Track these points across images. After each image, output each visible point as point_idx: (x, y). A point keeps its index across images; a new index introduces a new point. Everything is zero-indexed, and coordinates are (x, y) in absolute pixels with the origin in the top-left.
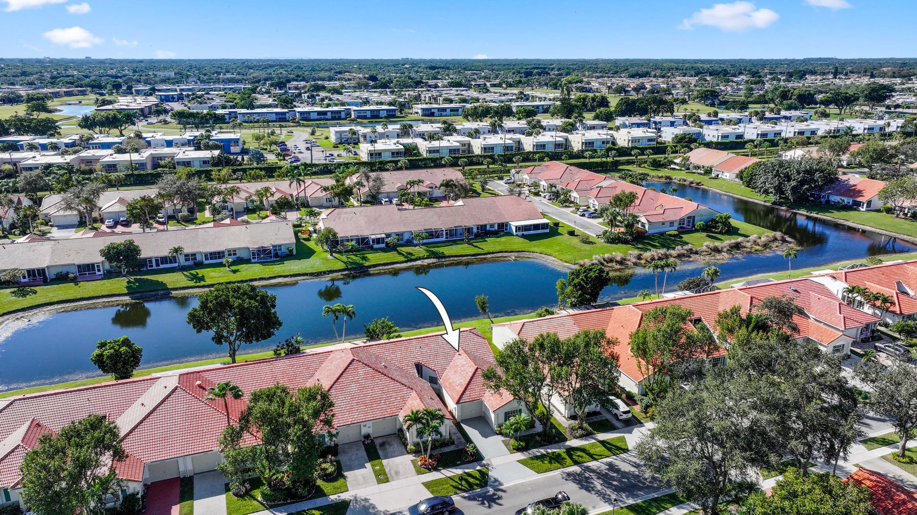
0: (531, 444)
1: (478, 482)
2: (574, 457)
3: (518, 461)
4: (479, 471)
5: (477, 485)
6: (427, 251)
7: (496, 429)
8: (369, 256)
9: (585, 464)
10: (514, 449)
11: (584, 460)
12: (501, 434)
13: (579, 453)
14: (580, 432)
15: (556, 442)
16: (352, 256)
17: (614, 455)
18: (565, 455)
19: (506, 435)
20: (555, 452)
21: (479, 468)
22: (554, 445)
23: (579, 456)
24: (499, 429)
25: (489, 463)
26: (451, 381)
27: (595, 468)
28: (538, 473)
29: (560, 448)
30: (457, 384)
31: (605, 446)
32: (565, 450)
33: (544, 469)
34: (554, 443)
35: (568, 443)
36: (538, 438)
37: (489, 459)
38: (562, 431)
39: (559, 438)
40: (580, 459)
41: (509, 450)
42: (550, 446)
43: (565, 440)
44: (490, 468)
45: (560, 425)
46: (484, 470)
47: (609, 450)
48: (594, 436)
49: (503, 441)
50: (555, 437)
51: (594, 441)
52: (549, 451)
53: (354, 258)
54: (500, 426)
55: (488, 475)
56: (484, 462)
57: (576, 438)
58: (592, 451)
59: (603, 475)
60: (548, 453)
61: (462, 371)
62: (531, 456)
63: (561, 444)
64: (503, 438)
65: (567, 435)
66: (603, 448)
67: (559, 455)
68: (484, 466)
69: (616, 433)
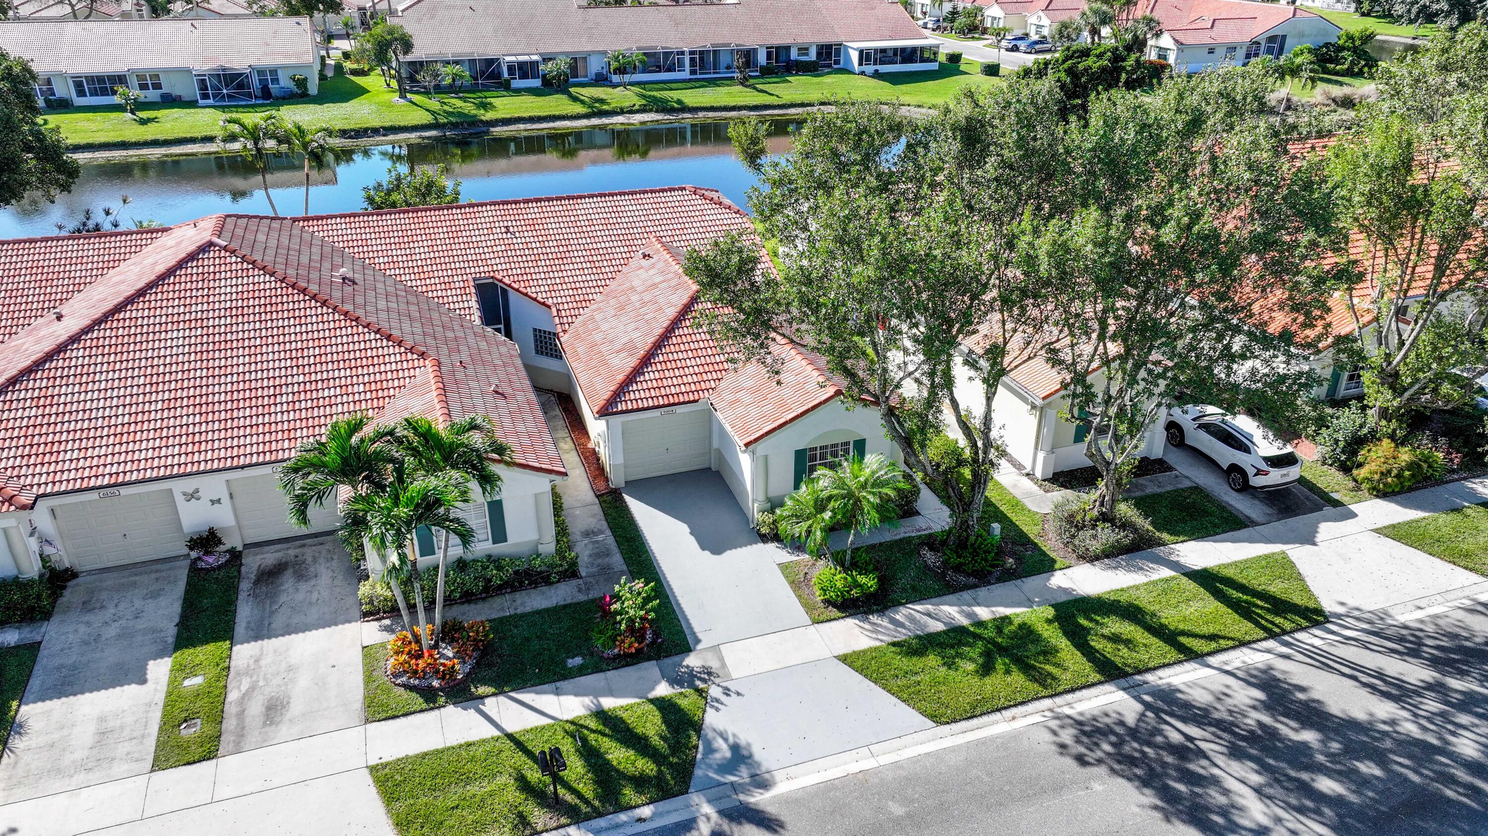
0: (904, 580)
1: (645, 766)
2: (1097, 644)
3: (844, 659)
4: (665, 706)
5: (640, 782)
6: (643, 96)
7: (758, 516)
8: (496, 102)
9: (1149, 677)
10: (828, 602)
11: (1141, 656)
12: (775, 537)
13: (1115, 625)
14: (1106, 535)
15: (1009, 576)
16: (453, 101)
17: (1272, 635)
18: (1053, 635)
19: (797, 545)
20: (1006, 619)
21: (663, 690)
22: (999, 590)
23: (1115, 639)
24: (769, 518)
25: (714, 664)
26: (598, 337)
27: (1201, 697)
28: (937, 719)
29: (1029, 603)
30: (618, 346)
31: (1219, 595)
32: (1050, 612)
33: (964, 702)
34: (999, 580)
35: (1059, 580)
36: (929, 557)
37: (715, 649)
38: (1031, 530)
39: (1019, 560)
40: (1124, 651)
41: (809, 607)
42: (982, 592)
43: (1047, 565)
44: (714, 691)
45: (1017, 504)
46: (683, 703)
47: (1244, 611)
48: (1160, 551)
49: (783, 567)
50: (1000, 552)
51: (1166, 573)
52: (984, 613)
53: (459, 103)
54: (774, 504)
55: (698, 727)
56: (692, 661)
57: (1093, 559)
58: (1170, 617)
59: (1252, 738)
60: (980, 624)
61: (644, 304)
62: (902, 635)
63: (1032, 583)
64: (784, 556)
65: (1051, 545)
66: (1213, 605)
67: (1027, 633)
68: (688, 679)
69: (1251, 540)
